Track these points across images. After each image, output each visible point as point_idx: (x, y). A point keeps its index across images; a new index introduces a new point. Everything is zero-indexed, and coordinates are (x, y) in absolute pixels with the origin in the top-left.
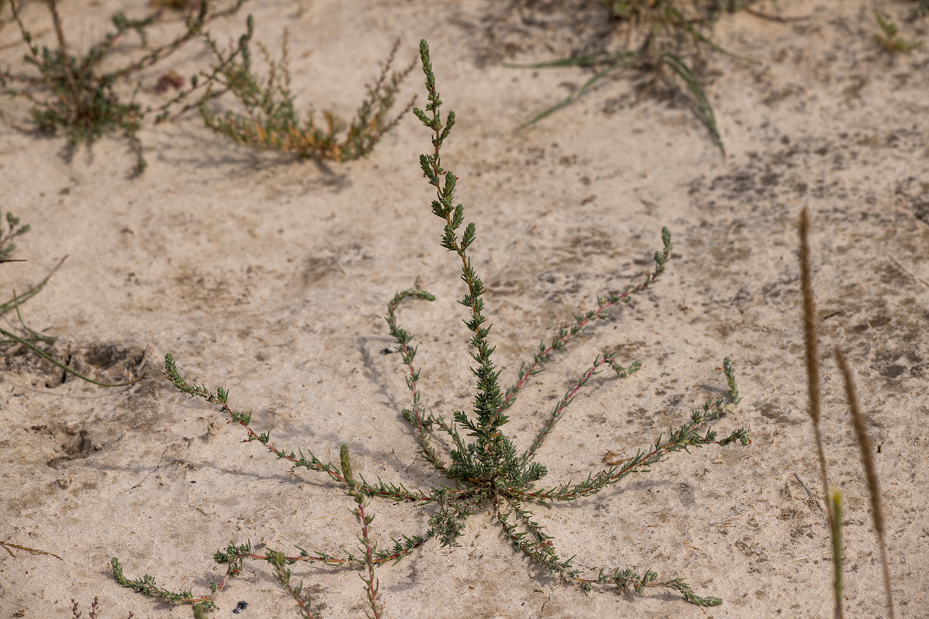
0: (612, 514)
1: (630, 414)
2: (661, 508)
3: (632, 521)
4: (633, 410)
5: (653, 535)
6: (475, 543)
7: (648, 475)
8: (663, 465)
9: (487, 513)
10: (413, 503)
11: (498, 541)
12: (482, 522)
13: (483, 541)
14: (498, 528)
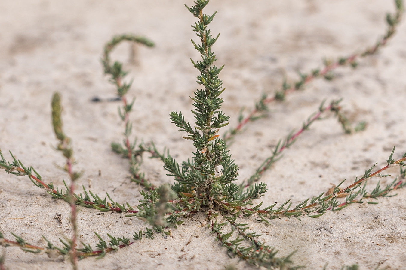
0: (335, 235)
1: (355, 163)
2: (388, 232)
3: (357, 240)
4: (358, 160)
5: (380, 252)
6: (186, 250)
7: (375, 207)
8: (391, 200)
9: (199, 224)
10: (119, 215)
11: (211, 249)
12: (194, 233)
13: (194, 248)
14: (211, 237)
